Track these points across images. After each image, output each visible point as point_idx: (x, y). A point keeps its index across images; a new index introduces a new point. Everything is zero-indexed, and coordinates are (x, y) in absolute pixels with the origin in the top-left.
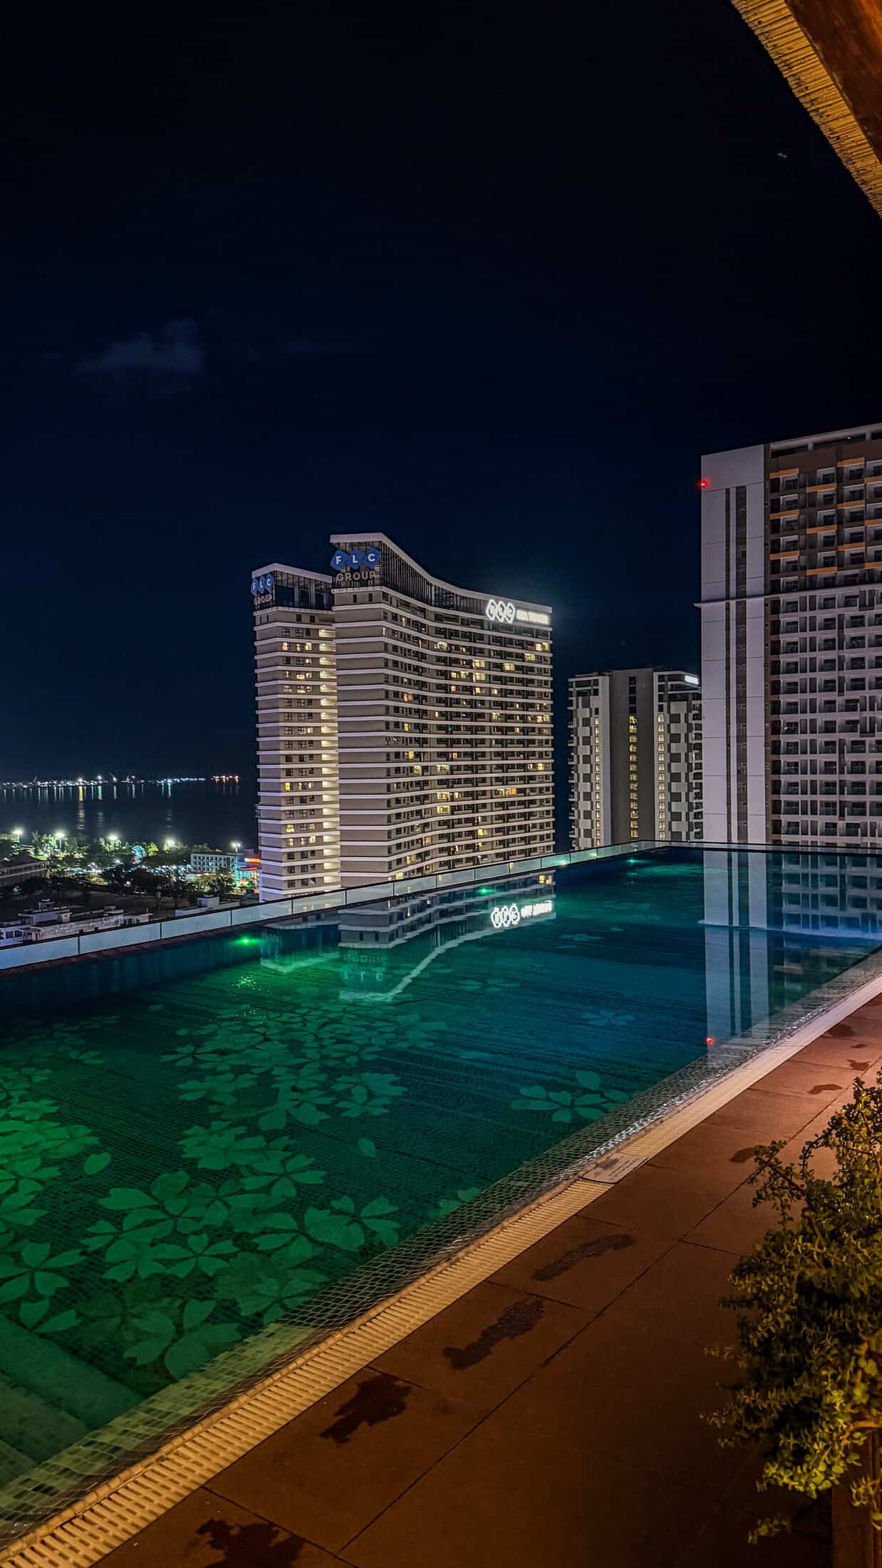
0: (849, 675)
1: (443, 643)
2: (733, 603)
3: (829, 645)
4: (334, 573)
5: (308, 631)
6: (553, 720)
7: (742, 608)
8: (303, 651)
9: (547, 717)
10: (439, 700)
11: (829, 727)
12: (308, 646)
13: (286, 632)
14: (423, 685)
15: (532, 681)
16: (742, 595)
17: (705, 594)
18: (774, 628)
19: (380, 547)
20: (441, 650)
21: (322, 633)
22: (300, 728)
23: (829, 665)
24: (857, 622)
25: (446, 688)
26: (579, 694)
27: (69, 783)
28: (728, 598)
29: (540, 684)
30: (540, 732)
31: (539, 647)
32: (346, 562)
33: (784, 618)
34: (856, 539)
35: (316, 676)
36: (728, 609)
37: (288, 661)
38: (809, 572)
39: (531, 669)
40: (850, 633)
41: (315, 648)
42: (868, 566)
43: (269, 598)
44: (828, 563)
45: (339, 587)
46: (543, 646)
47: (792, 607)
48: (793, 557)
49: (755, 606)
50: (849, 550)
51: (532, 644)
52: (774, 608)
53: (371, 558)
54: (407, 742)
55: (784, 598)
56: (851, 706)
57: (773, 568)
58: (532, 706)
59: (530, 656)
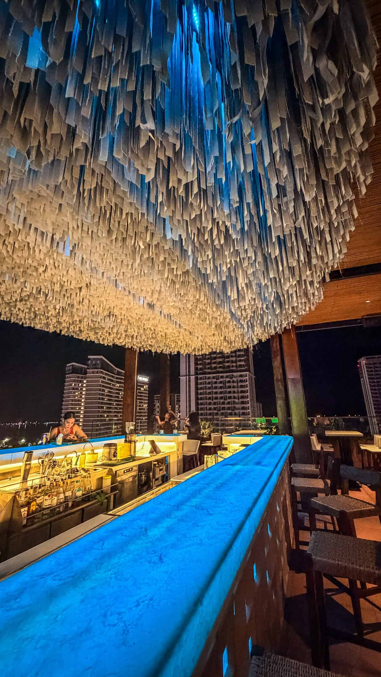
0: (214, 396)
1: (118, 385)
2: (187, 377)
3: (209, 388)
4: (88, 365)
5: (81, 381)
6: (148, 406)
7: (189, 378)
8: (78, 386)
9: (146, 406)
10: (116, 401)
11: (210, 409)
12: (80, 385)
13: (74, 381)
14: (111, 396)
15: (142, 396)
16: (189, 375)
17: (181, 374)
18: (197, 384)
19: (102, 359)
20: (117, 387)
21: (85, 381)
22: (75, 408)
23: (210, 393)
24: (216, 383)
25: (118, 397)
26: (157, 399)
27: (16, 424)
28: (186, 376)
29: (145, 396)
30: (144, 409)
31: (145, 387)
32: (91, 363)
33: (199, 381)
34: (215, 363)
35: (81, 393)
36: (186, 378)
37: (73, 389)
38: (205, 370)
39: (143, 393)
40: (214, 385)
41: (82, 386)
42: (218, 370)
43: (70, 372)
44: (209, 368)
45: (89, 369)
46: (146, 387)
47: (201, 379)
48: (201, 367)
49: (193, 378)
50: (213, 366)
51: (143, 386)
52: (197, 379)
53: (98, 362)
54: (104, 412)
55: (199, 376)
56: (215, 403)
57: (196, 369)
58: (142, 402)
59: (142, 389)
